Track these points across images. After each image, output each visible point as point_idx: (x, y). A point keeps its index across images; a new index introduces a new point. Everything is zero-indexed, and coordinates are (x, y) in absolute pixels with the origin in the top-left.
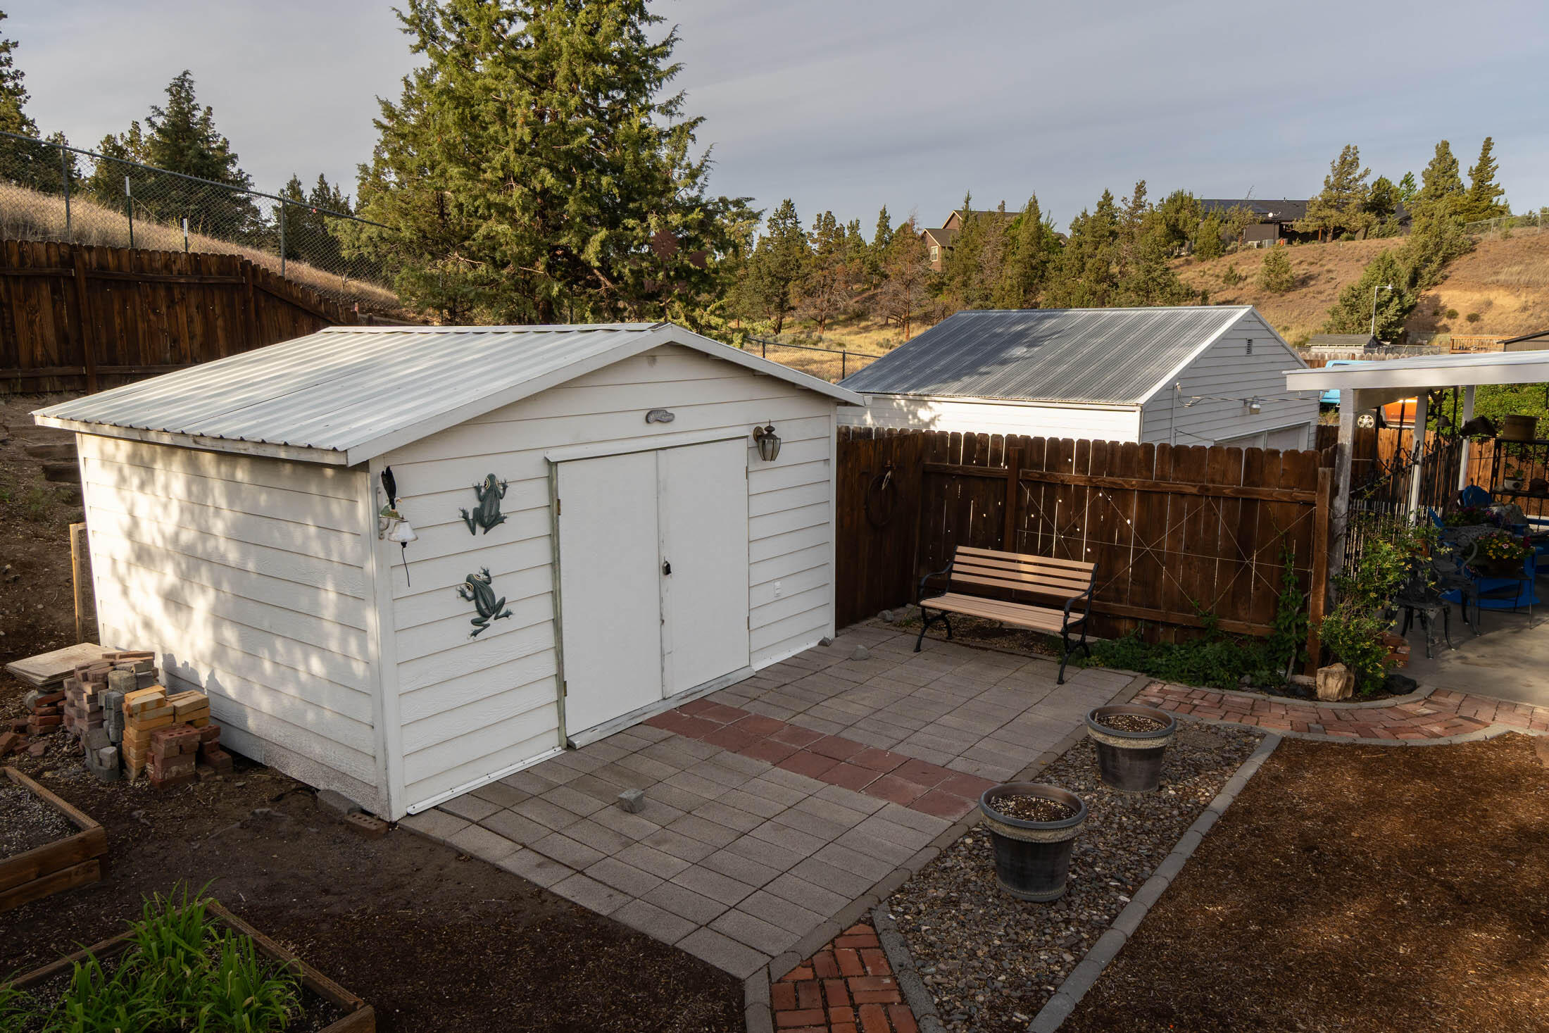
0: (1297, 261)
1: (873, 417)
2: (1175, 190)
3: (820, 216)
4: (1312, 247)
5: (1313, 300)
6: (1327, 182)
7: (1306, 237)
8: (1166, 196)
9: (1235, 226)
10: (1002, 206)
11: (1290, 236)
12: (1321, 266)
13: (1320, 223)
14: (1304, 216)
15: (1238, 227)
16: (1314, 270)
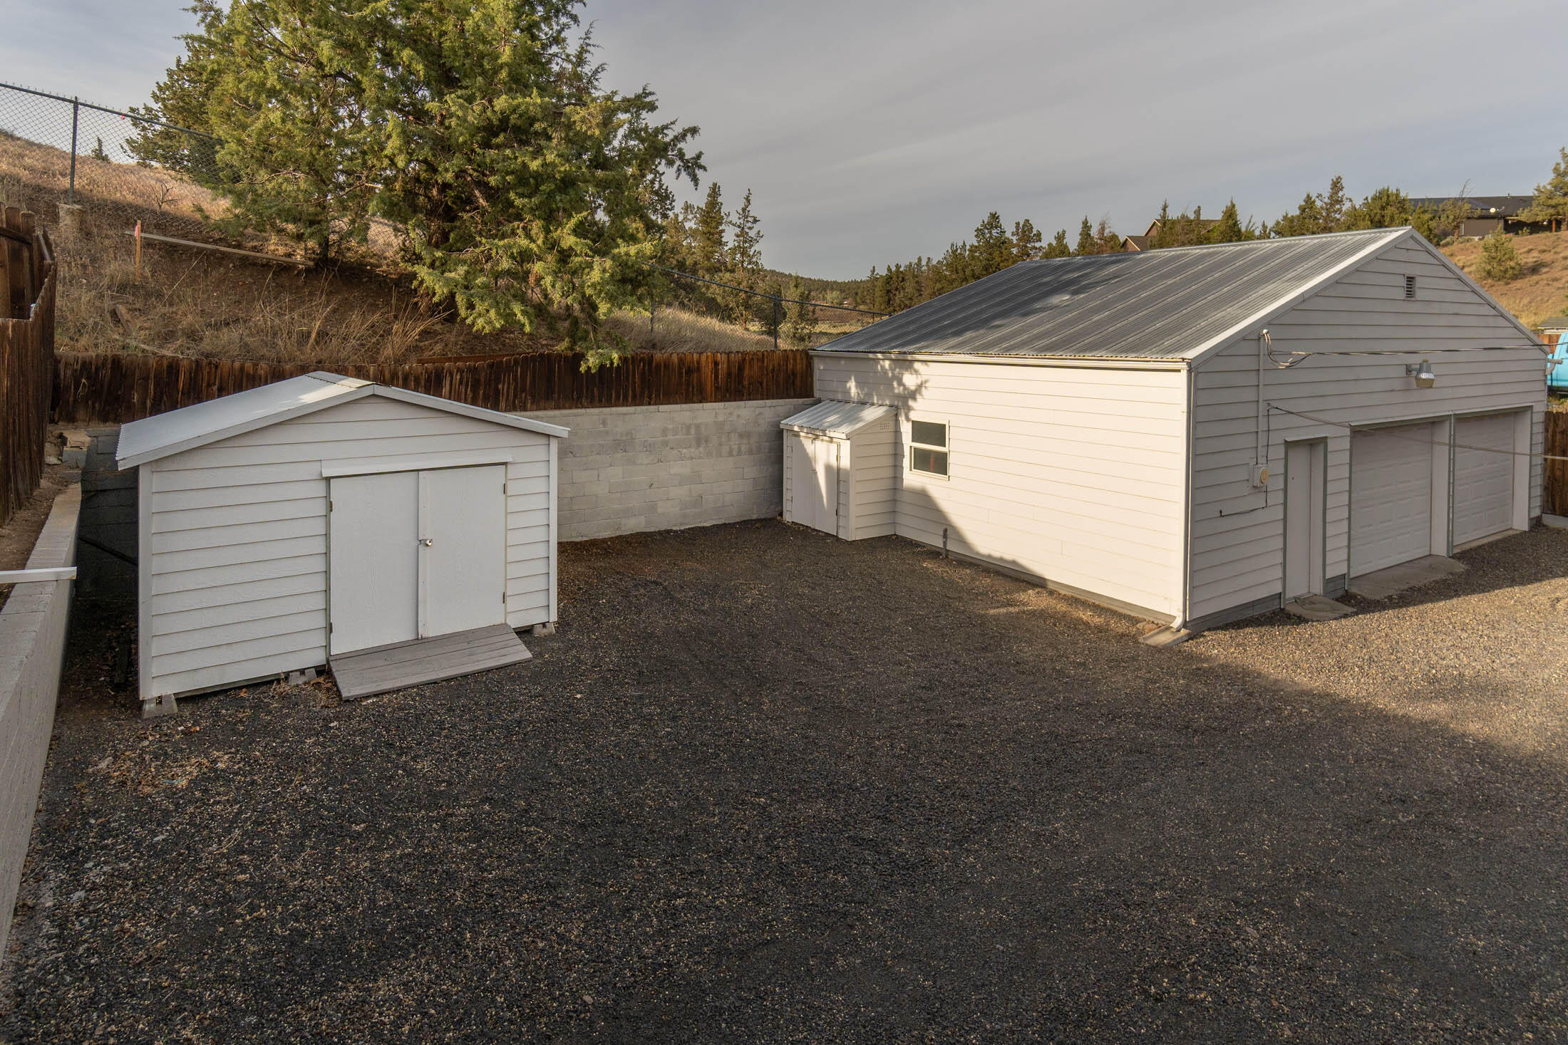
0: (1525, 250)
1: (859, 384)
2: (1380, 188)
3: (1018, 224)
4: (1542, 239)
5: (1547, 288)
6: (1556, 170)
7: (1535, 227)
8: (1370, 194)
9: (1450, 221)
10: (1198, 212)
11: (1514, 227)
12: (1556, 253)
13: (1552, 211)
14: (1531, 206)
15: (1453, 221)
16: (1547, 257)
